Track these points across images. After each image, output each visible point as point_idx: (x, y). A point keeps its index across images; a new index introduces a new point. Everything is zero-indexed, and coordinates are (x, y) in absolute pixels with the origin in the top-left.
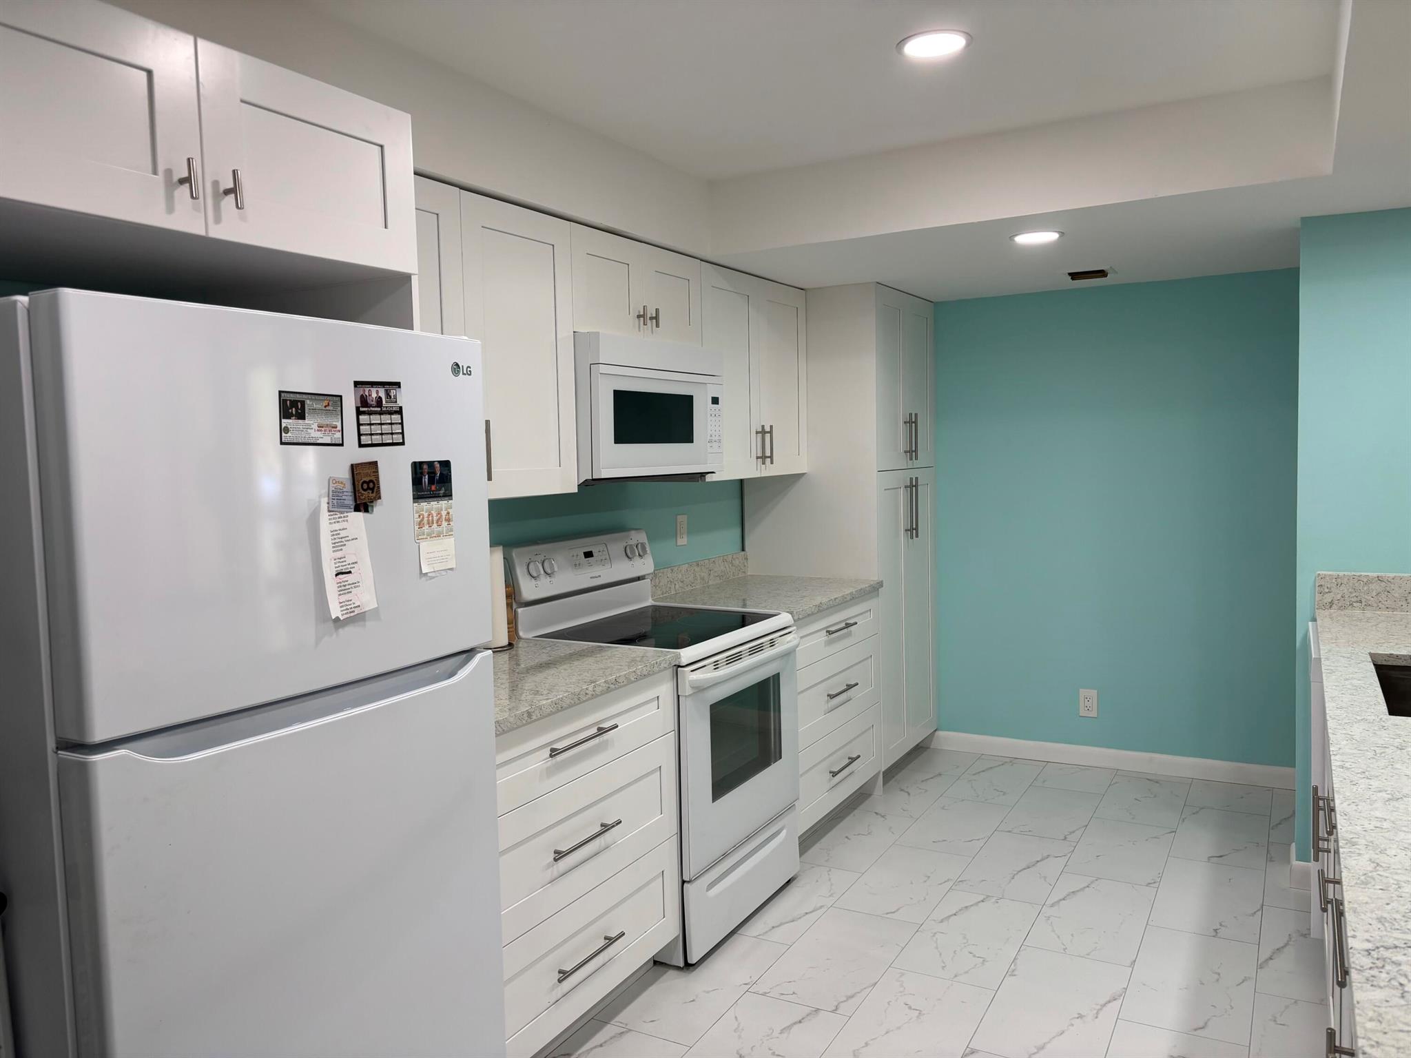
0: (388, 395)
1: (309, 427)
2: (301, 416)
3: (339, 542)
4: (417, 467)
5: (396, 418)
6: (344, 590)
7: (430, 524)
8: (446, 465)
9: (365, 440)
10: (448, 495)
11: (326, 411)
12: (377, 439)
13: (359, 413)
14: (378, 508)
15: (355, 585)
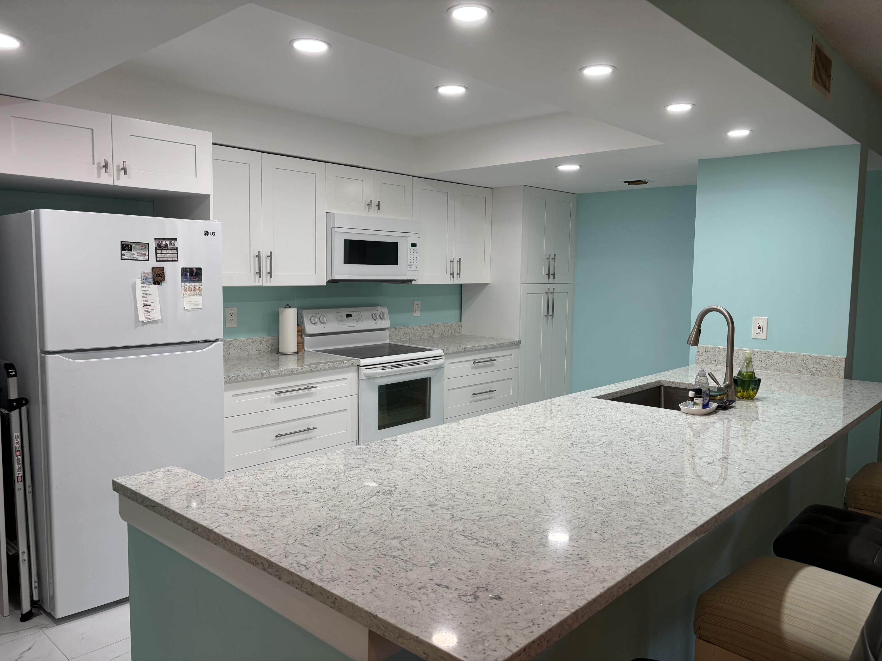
0: (171, 243)
1: (134, 254)
2: (130, 250)
3: (145, 295)
4: (184, 271)
5: (175, 251)
6: (146, 311)
7: (191, 291)
8: (199, 269)
9: (158, 259)
10: (200, 280)
11: (141, 248)
12: (164, 259)
13: (156, 249)
14: (164, 284)
15: (152, 310)
